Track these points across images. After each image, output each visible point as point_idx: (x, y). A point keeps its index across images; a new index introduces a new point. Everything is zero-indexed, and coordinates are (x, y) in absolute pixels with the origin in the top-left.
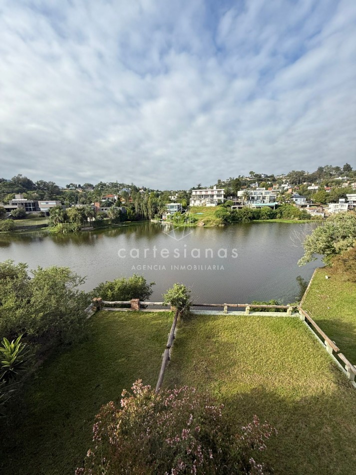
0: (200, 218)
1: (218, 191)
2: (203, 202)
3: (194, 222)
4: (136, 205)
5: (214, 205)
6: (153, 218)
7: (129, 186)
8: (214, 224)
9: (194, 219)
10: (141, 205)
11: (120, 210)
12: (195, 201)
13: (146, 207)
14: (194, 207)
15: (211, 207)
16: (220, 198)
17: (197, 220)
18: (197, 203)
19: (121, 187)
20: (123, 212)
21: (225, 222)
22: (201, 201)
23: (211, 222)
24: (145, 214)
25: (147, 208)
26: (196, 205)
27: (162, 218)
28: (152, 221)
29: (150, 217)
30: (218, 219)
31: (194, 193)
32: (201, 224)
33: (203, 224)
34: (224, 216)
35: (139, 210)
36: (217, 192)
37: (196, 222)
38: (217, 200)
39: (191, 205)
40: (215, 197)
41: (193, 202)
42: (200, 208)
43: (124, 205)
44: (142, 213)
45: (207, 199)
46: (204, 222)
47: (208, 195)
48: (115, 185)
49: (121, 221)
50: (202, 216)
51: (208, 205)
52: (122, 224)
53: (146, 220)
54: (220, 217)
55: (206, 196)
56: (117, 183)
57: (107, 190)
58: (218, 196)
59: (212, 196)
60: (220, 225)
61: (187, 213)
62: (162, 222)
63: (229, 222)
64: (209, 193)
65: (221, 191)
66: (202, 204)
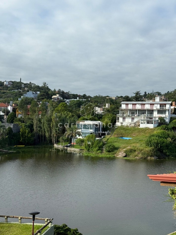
0: (122, 146)
1: (161, 105)
2: (136, 120)
3: (113, 151)
4: (35, 122)
5: (151, 126)
6: (58, 142)
7: (38, 87)
8: (140, 155)
9: (114, 146)
10: (42, 121)
11: (10, 128)
12: (124, 118)
13: (49, 124)
14: (122, 128)
15: (147, 129)
16: (163, 116)
17: (117, 149)
18: (128, 122)
19: (26, 89)
20: (14, 131)
21: (159, 153)
22: (133, 119)
23: (136, 153)
24: (47, 134)
25: (50, 127)
26: (125, 124)
27: (71, 142)
28: (56, 146)
29: (54, 140)
30: (148, 149)
31: (123, 107)
32: (120, 154)
33: (124, 154)
34: (157, 144)
35: (38, 129)
36: (159, 106)
37: (116, 151)
38: (157, 119)
39: (118, 124)
40: (155, 114)
41: (121, 119)
42: (130, 130)
43: (20, 120)
44: (43, 134)
45: (142, 117)
46: (126, 152)
47: (145, 110)
48: (17, 85)
49: (11, 144)
50: (128, 142)
51: (142, 126)
52: (11, 149)
53: (47, 144)
54: (151, 146)
55: (142, 112)
56: (20, 83)
57: (4, 93)
58: (159, 112)
59: (151, 112)
60: (149, 158)
61: (107, 137)
62: (69, 149)
63: (165, 154)
64: (147, 107)
65: (165, 104)
66: (135, 123)
